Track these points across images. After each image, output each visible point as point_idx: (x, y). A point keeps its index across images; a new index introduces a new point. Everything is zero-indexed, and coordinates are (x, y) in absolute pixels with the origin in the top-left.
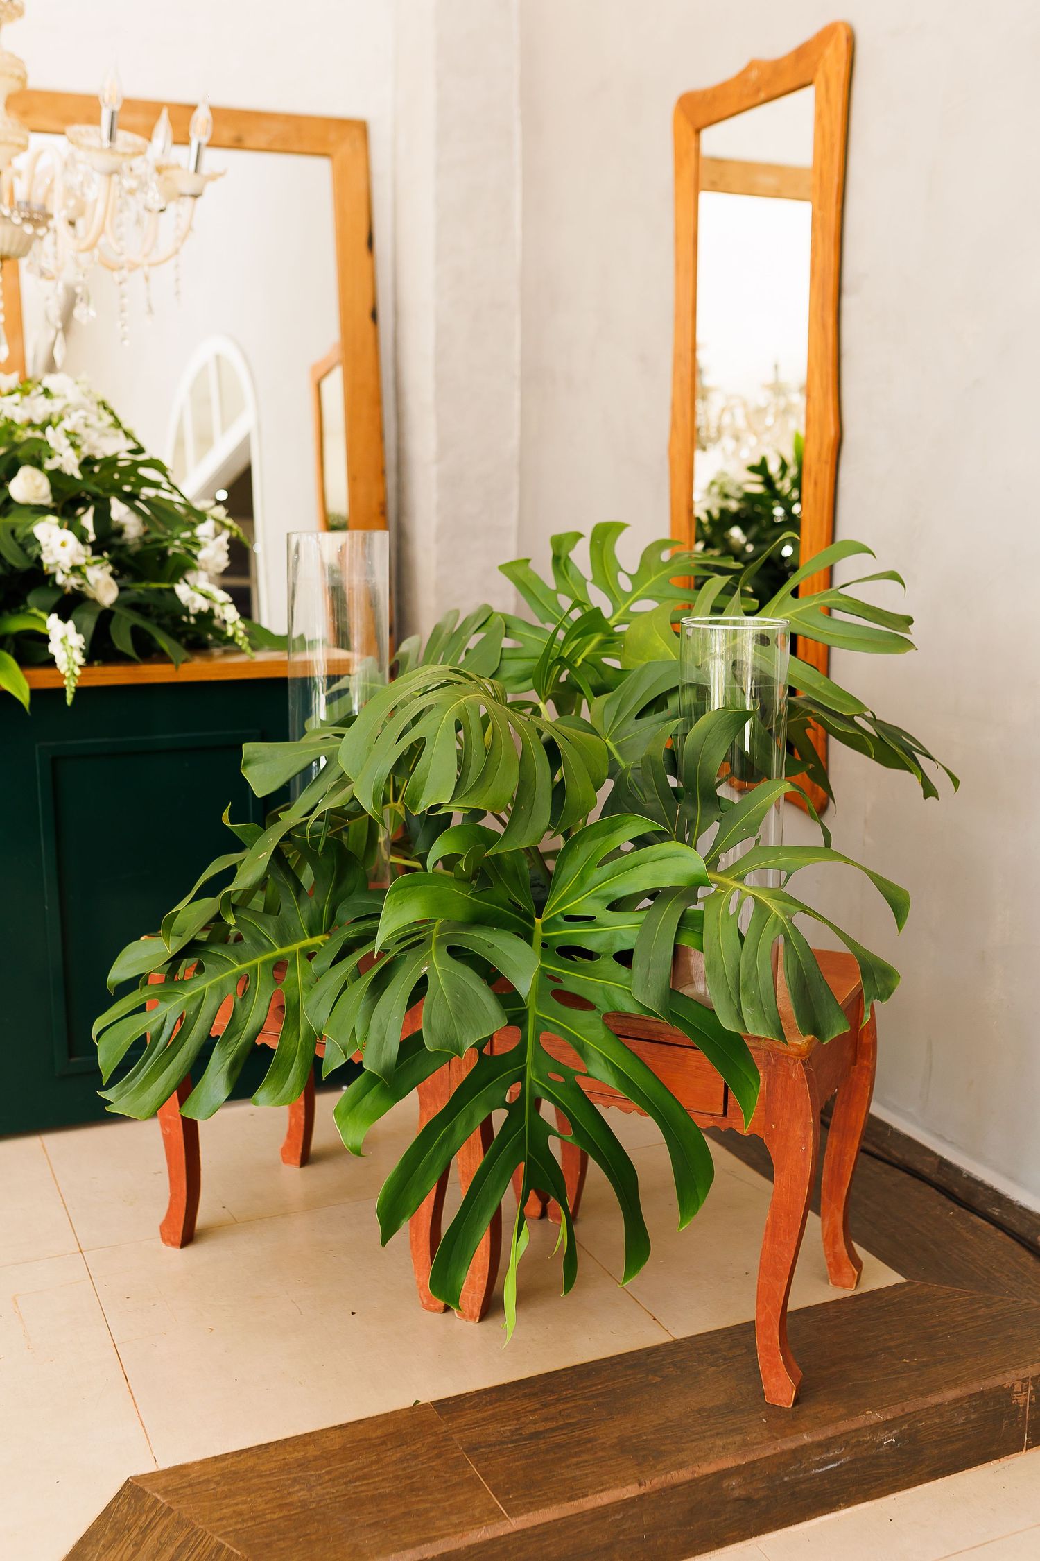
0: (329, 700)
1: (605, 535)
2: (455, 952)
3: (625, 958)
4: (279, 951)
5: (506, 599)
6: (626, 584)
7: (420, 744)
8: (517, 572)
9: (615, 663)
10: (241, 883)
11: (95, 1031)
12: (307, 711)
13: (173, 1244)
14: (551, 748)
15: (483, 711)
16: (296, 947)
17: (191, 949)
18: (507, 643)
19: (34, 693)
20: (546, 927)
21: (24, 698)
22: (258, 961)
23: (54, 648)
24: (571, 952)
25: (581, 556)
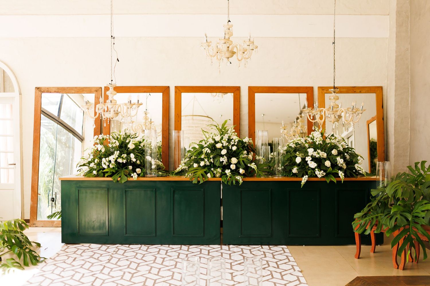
0: (382, 183)
1: (423, 163)
2: (401, 215)
3: (423, 218)
4: (377, 215)
5: (408, 171)
6: (426, 170)
7: (397, 190)
8: (410, 167)
9: (424, 181)
10: (372, 206)
11: (352, 224)
12: (379, 185)
13: (357, 258)
14: (414, 192)
15: (405, 186)
16: (379, 215)
17: (365, 214)
18: (408, 177)
19: (337, 181)
20: (413, 214)
21: (336, 182)
22: (374, 216)
23: (340, 175)
24: (416, 217)
25: (419, 166)
